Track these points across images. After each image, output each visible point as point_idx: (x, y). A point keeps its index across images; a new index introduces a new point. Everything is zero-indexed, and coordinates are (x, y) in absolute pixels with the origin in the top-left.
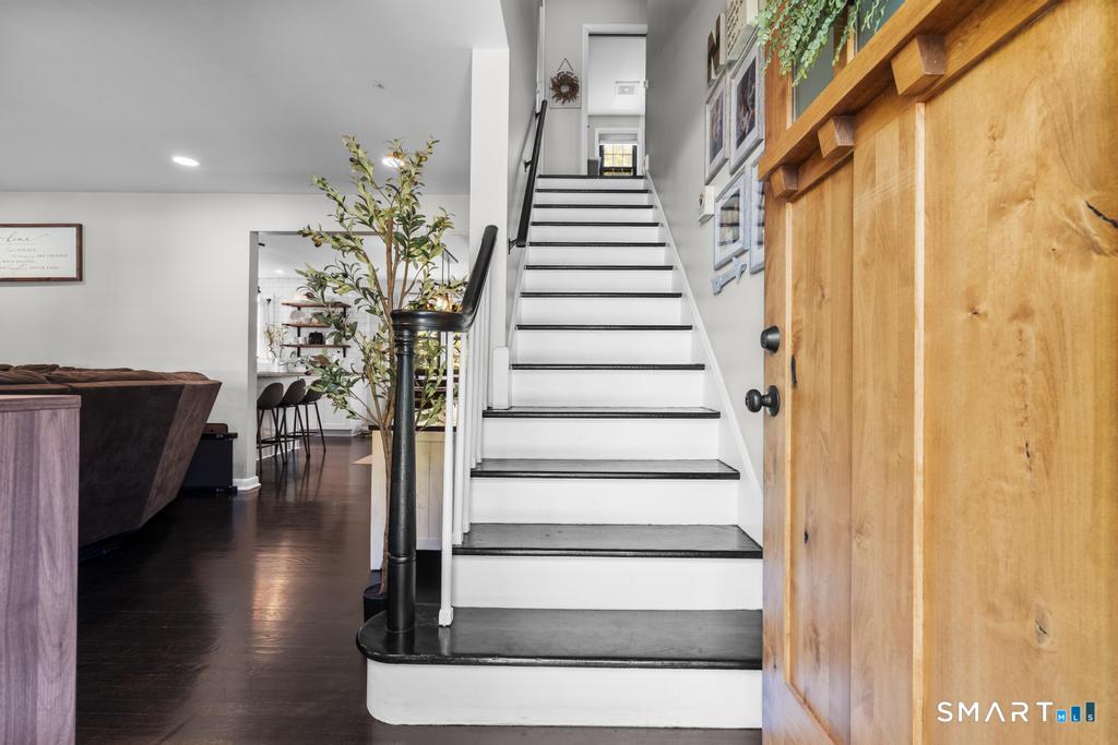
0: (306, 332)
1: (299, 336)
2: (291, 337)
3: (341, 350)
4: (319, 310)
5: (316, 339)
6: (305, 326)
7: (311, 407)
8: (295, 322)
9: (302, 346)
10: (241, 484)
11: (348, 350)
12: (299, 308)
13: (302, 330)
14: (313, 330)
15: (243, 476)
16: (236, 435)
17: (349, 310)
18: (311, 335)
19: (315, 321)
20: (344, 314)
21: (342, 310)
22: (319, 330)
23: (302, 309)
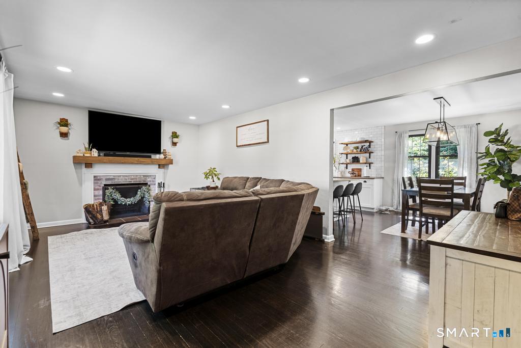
0: (350, 157)
1: (347, 158)
2: (343, 159)
3: (368, 165)
4: (357, 145)
5: (356, 160)
6: (350, 154)
7: (356, 196)
8: (345, 152)
9: (349, 164)
10: (326, 238)
11: (371, 165)
12: (347, 145)
13: (348, 155)
14: (354, 156)
15: (327, 234)
16: (324, 214)
17: (372, 144)
18: (353, 158)
19: (355, 151)
20: (370, 146)
21: (368, 144)
22: (357, 155)
23: (348, 145)
